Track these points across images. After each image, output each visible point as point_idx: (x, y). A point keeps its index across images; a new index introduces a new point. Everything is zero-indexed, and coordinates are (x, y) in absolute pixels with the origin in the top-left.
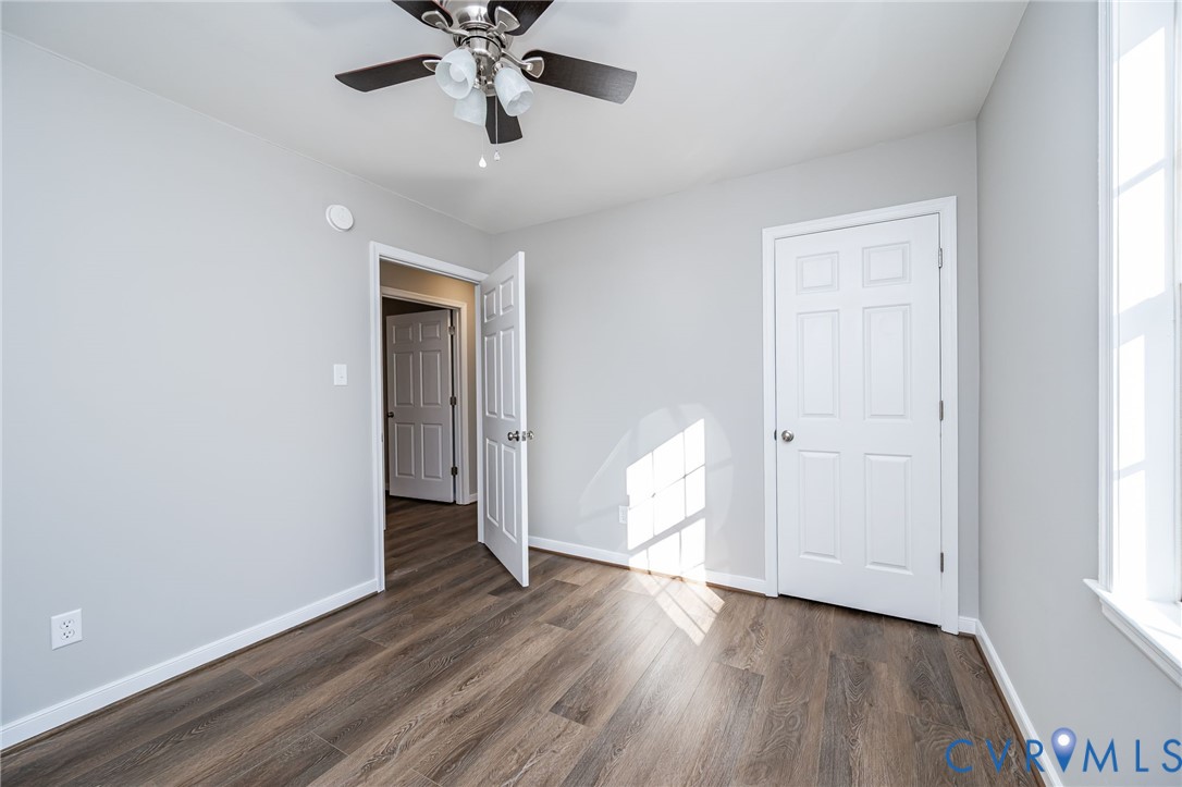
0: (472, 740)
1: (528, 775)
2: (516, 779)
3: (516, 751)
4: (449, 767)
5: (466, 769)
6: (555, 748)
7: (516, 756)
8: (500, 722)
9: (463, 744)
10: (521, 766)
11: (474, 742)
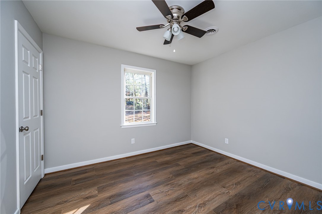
0: (178, 201)
1: (168, 188)
2: (170, 189)
3: (168, 194)
4: (184, 197)
5: (180, 195)
6: (159, 191)
7: (168, 193)
8: (169, 204)
9: (180, 201)
10: (168, 191)
11: (177, 200)
